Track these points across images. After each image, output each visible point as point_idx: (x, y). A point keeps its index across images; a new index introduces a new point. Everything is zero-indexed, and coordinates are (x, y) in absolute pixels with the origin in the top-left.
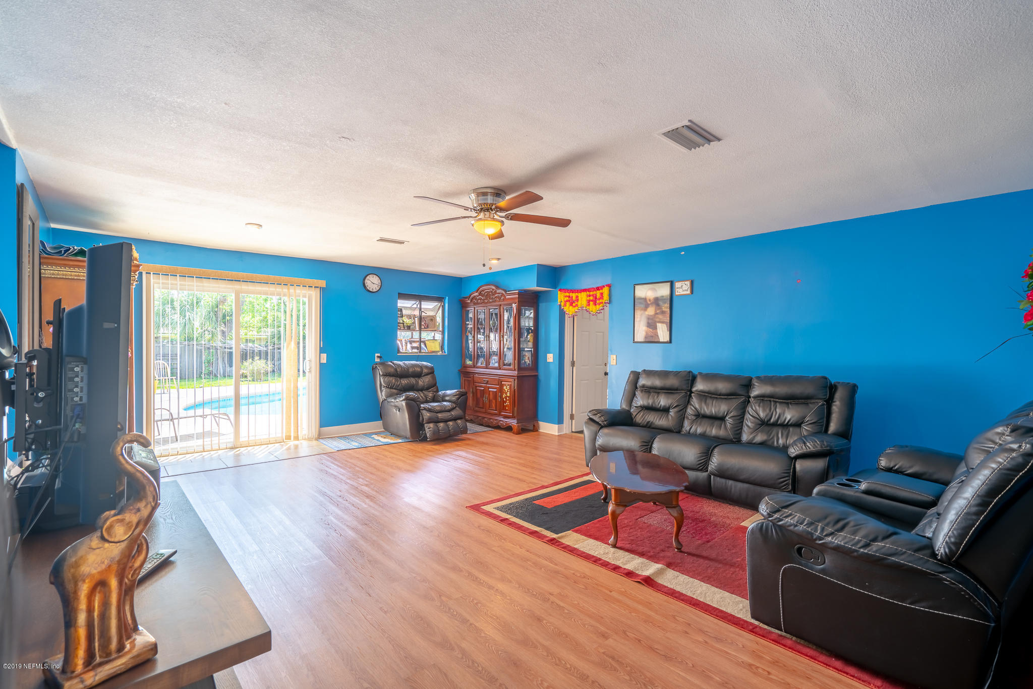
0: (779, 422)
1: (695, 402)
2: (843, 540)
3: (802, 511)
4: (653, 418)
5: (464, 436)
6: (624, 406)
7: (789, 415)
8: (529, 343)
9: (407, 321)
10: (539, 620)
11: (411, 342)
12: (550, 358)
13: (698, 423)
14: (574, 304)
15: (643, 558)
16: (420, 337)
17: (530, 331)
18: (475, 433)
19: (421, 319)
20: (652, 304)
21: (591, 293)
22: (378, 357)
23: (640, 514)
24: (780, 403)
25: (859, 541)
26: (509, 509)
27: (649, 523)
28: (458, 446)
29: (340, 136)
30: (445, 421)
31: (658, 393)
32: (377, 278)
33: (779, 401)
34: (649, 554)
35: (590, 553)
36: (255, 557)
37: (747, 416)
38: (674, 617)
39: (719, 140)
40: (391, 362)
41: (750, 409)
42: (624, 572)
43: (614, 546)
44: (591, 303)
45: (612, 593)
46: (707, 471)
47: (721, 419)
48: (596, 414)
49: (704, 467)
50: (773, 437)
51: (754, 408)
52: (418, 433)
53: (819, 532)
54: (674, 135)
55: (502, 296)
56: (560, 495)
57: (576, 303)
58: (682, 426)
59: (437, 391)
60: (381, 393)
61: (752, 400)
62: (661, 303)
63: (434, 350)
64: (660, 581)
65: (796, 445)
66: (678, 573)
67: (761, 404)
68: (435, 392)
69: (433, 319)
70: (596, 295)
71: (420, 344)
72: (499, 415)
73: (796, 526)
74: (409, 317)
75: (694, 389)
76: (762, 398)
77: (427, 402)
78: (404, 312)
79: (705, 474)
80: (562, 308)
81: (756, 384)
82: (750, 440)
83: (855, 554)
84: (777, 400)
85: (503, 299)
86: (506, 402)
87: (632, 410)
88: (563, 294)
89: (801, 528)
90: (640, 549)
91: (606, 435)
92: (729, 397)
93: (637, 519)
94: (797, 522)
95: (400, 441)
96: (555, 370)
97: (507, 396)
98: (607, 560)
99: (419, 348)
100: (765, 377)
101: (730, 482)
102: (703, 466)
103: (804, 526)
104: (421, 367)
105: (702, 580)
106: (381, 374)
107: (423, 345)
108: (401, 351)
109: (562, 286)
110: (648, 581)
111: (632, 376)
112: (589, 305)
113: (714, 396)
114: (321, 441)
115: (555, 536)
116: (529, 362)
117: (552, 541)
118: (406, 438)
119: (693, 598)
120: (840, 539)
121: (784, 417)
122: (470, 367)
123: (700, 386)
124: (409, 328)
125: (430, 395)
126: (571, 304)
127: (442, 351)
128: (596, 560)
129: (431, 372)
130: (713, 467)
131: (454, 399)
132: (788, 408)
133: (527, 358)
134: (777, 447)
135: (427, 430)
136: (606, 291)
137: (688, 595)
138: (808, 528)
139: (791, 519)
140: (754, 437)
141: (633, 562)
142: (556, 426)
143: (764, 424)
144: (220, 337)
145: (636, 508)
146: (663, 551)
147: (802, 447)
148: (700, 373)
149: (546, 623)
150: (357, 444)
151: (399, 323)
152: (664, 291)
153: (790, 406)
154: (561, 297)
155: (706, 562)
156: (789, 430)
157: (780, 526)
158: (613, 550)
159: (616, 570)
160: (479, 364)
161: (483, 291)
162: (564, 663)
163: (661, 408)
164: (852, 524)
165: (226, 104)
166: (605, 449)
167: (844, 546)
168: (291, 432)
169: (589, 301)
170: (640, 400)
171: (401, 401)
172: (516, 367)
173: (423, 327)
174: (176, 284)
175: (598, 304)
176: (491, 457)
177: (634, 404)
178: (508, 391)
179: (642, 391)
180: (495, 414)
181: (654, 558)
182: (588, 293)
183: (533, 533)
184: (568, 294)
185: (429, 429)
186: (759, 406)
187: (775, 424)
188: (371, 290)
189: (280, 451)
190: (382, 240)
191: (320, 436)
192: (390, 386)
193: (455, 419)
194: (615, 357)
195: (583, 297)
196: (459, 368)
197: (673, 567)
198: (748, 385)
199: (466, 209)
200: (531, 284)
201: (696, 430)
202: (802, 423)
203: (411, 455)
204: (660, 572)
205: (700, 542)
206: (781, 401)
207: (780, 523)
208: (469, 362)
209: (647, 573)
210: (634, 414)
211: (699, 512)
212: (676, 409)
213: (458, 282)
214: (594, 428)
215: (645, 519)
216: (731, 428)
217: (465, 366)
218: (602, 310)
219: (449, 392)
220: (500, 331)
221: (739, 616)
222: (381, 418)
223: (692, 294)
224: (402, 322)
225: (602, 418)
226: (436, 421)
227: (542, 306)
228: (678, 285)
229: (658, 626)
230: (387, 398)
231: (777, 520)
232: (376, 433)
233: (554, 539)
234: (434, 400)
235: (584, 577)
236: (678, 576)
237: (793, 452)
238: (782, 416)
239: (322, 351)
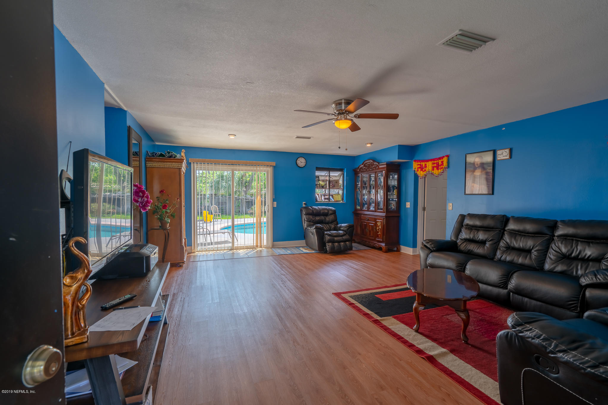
0: (580, 257)
1: (507, 238)
2: (573, 357)
3: (542, 328)
4: (472, 247)
5: (351, 251)
6: (453, 238)
7: (589, 252)
8: (394, 196)
9: (321, 183)
10: (345, 368)
11: (324, 195)
12: (408, 205)
13: (508, 253)
14: (423, 170)
15: (435, 343)
16: (329, 193)
17: (395, 188)
18: (359, 250)
19: (330, 182)
20: (479, 167)
21: (435, 162)
22: (304, 204)
23: (447, 313)
24: (581, 242)
25: (588, 362)
26: (358, 298)
27: (451, 320)
28: (345, 257)
29: (246, 82)
30: (339, 242)
31: (478, 230)
32: (304, 159)
33: (581, 240)
34: (441, 341)
35: (397, 333)
36: (216, 305)
37: (551, 250)
38: (439, 387)
39: (493, 39)
40: (311, 207)
41: (553, 246)
42: (415, 349)
43: (417, 331)
44: (435, 168)
45: (401, 361)
46: (507, 289)
47: (528, 251)
48: (428, 243)
49: (504, 286)
50: (573, 268)
51: (557, 245)
52: (322, 248)
53: (552, 347)
54: (453, 43)
55: (377, 166)
56: (395, 293)
57: (425, 169)
58: (495, 254)
59: (337, 224)
60: (305, 224)
61: (556, 238)
62: (485, 166)
63: (337, 200)
64: (441, 361)
65: (587, 276)
66: (457, 358)
67: (564, 242)
68: (336, 224)
69: (337, 182)
70: (438, 163)
71: (329, 197)
72: (375, 240)
73: (533, 339)
74: (323, 181)
75: (506, 228)
76: (565, 238)
77: (330, 230)
78: (321, 178)
79: (505, 291)
80: (416, 172)
81: (560, 226)
82: (551, 269)
83: (583, 371)
84: (579, 239)
85: (378, 168)
86: (378, 232)
87: (458, 241)
88: (417, 163)
89: (537, 341)
90: (435, 337)
91: (434, 257)
92: (536, 235)
93: (443, 316)
94: (535, 336)
95: (314, 252)
96: (411, 213)
97: (379, 229)
98: (408, 339)
99: (329, 199)
100: (569, 221)
101: (526, 299)
102: (504, 284)
103: (540, 340)
104: (328, 210)
105: (475, 367)
106: (304, 213)
107: (331, 197)
108: (318, 200)
109: (416, 158)
110: (431, 359)
111: (460, 217)
112: (433, 170)
113: (523, 234)
114: (273, 249)
115: (379, 318)
116: (394, 208)
117: (376, 322)
118: (316, 250)
119: (460, 377)
120: (570, 356)
121: (585, 253)
122: (359, 210)
123: (512, 226)
124: (323, 187)
125: (333, 226)
126: (422, 170)
127: (342, 201)
128: (399, 338)
129: (334, 212)
130: (512, 287)
131: (345, 229)
132: (589, 246)
133: (393, 205)
134: (576, 276)
135: (327, 247)
136: (445, 160)
137: (458, 374)
138: (543, 342)
139: (530, 333)
140: (555, 268)
141: (426, 344)
142: (411, 249)
143: (564, 258)
144: (243, 193)
145: (446, 308)
146: (453, 340)
147: (592, 279)
148: (513, 217)
149: (348, 371)
150: (290, 252)
151: (316, 184)
152: (488, 158)
153: (591, 244)
154: (415, 165)
155: (484, 354)
156: (589, 264)
157: (521, 336)
158: (414, 333)
159: (411, 347)
160: (364, 209)
161: (366, 164)
162: (347, 398)
163: (480, 241)
164: (587, 346)
165: (187, 75)
166: (432, 266)
167: (573, 363)
168: (258, 244)
169: (433, 167)
170: (464, 235)
171: (313, 229)
172: (385, 211)
173: (331, 187)
174: (205, 168)
175: (440, 169)
176: (362, 266)
177: (460, 237)
178: (380, 226)
179: (466, 228)
180: (373, 240)
181: (442, 344)
182: (433, 162)
183: (366, 315)
184: (419, 163)
185: (328, 246)
186: (562, 243)
187: (576, 258)
188: (300, 166)
189: (252, 253)
190: (298, 137)
191: (273, 246)
192: (309, 221)
193: (344, 241)
194: (451, 204)
195: (430, 165)
196: (353, 211)
197: (455, 353)
198: (553, 226)
199: (329, 114)
200: (394, 158)
201: (506, 258)
202: (603, 259)
203: (315, 260)
204: (443, 355)
205: (486, 339)
206: (583, 240)
207: (521, 334)
208: (359, 208)
209: (431, 353)
210: (459, 244)
211: (496, 318)
212: (490, 242)
213: (353, 159)
214: (427, 251)
215: (449, 317)
216: (535, 259)
217: (356, 210)
218: (442, 173)
219: (343, 225)
220: (376, 188)
221: (493, 399)
222: (305, 238)
223: (510, 158)
224: (319, 184)
225: (432, 245)
226: (333, 242)
227: (403, 172)
228: (499, 152)
229: (424, 391)
230: (307, 227)
231: (519, 332)
232: (302, 247)
233: (377, 320)
234: (335, 229)
235: (387, 348)
236: (456, 360)
237: (584, 281)
238: (582, 252)
239: (274, 200)
